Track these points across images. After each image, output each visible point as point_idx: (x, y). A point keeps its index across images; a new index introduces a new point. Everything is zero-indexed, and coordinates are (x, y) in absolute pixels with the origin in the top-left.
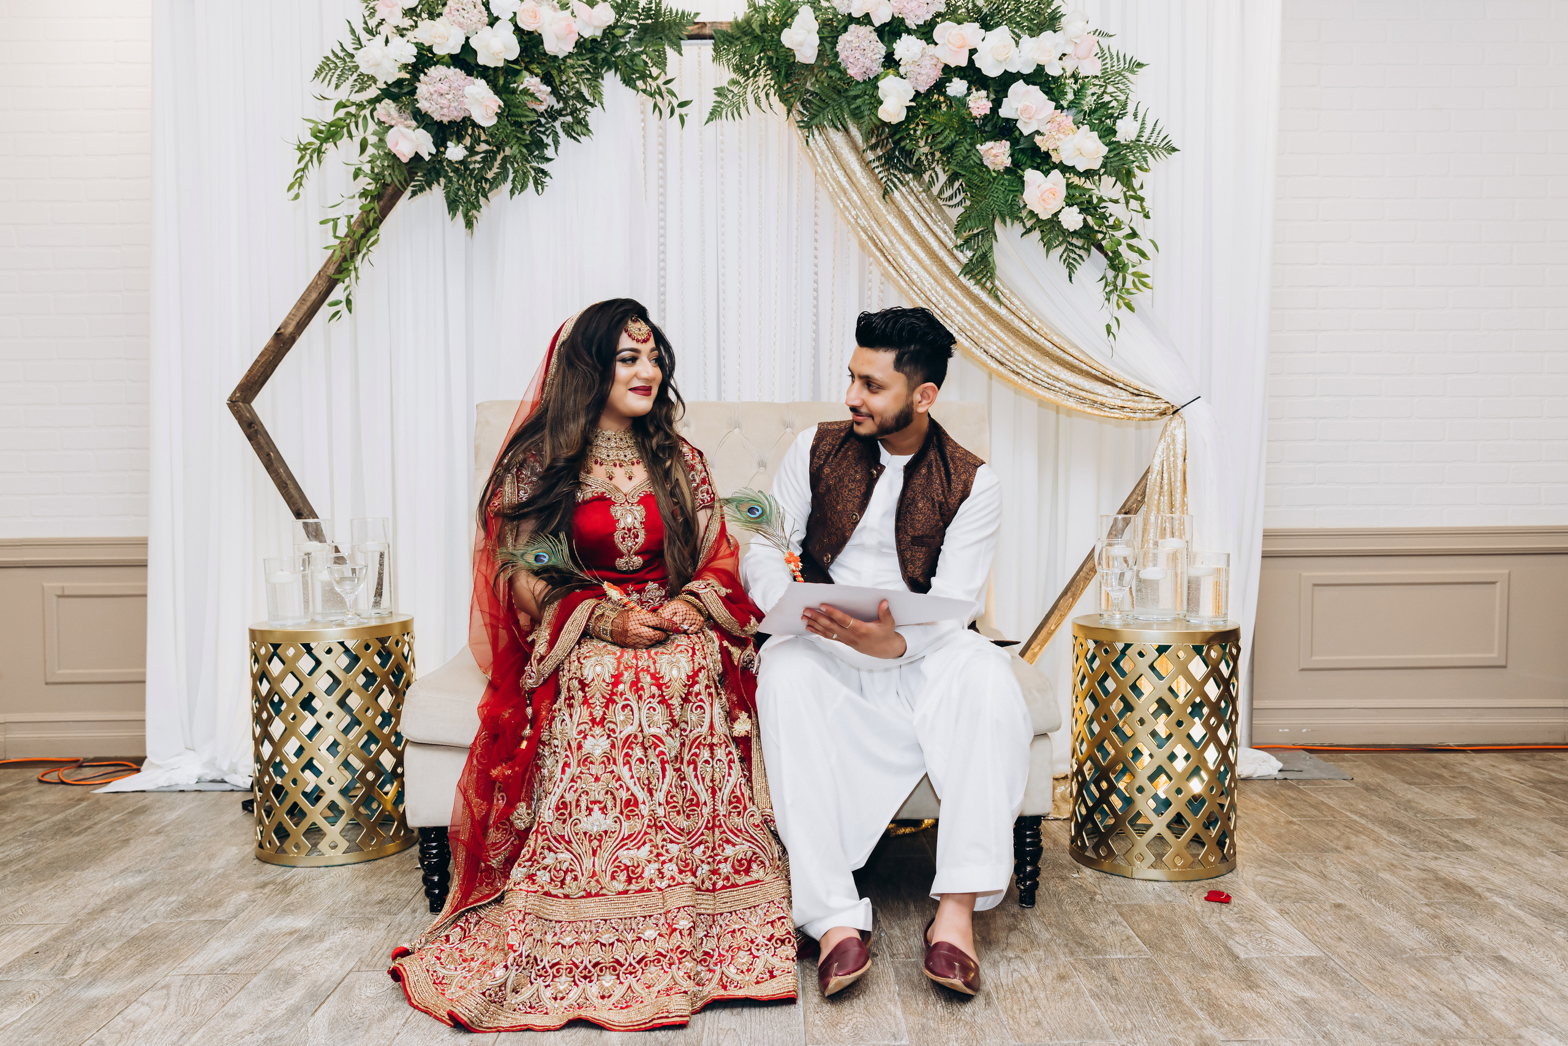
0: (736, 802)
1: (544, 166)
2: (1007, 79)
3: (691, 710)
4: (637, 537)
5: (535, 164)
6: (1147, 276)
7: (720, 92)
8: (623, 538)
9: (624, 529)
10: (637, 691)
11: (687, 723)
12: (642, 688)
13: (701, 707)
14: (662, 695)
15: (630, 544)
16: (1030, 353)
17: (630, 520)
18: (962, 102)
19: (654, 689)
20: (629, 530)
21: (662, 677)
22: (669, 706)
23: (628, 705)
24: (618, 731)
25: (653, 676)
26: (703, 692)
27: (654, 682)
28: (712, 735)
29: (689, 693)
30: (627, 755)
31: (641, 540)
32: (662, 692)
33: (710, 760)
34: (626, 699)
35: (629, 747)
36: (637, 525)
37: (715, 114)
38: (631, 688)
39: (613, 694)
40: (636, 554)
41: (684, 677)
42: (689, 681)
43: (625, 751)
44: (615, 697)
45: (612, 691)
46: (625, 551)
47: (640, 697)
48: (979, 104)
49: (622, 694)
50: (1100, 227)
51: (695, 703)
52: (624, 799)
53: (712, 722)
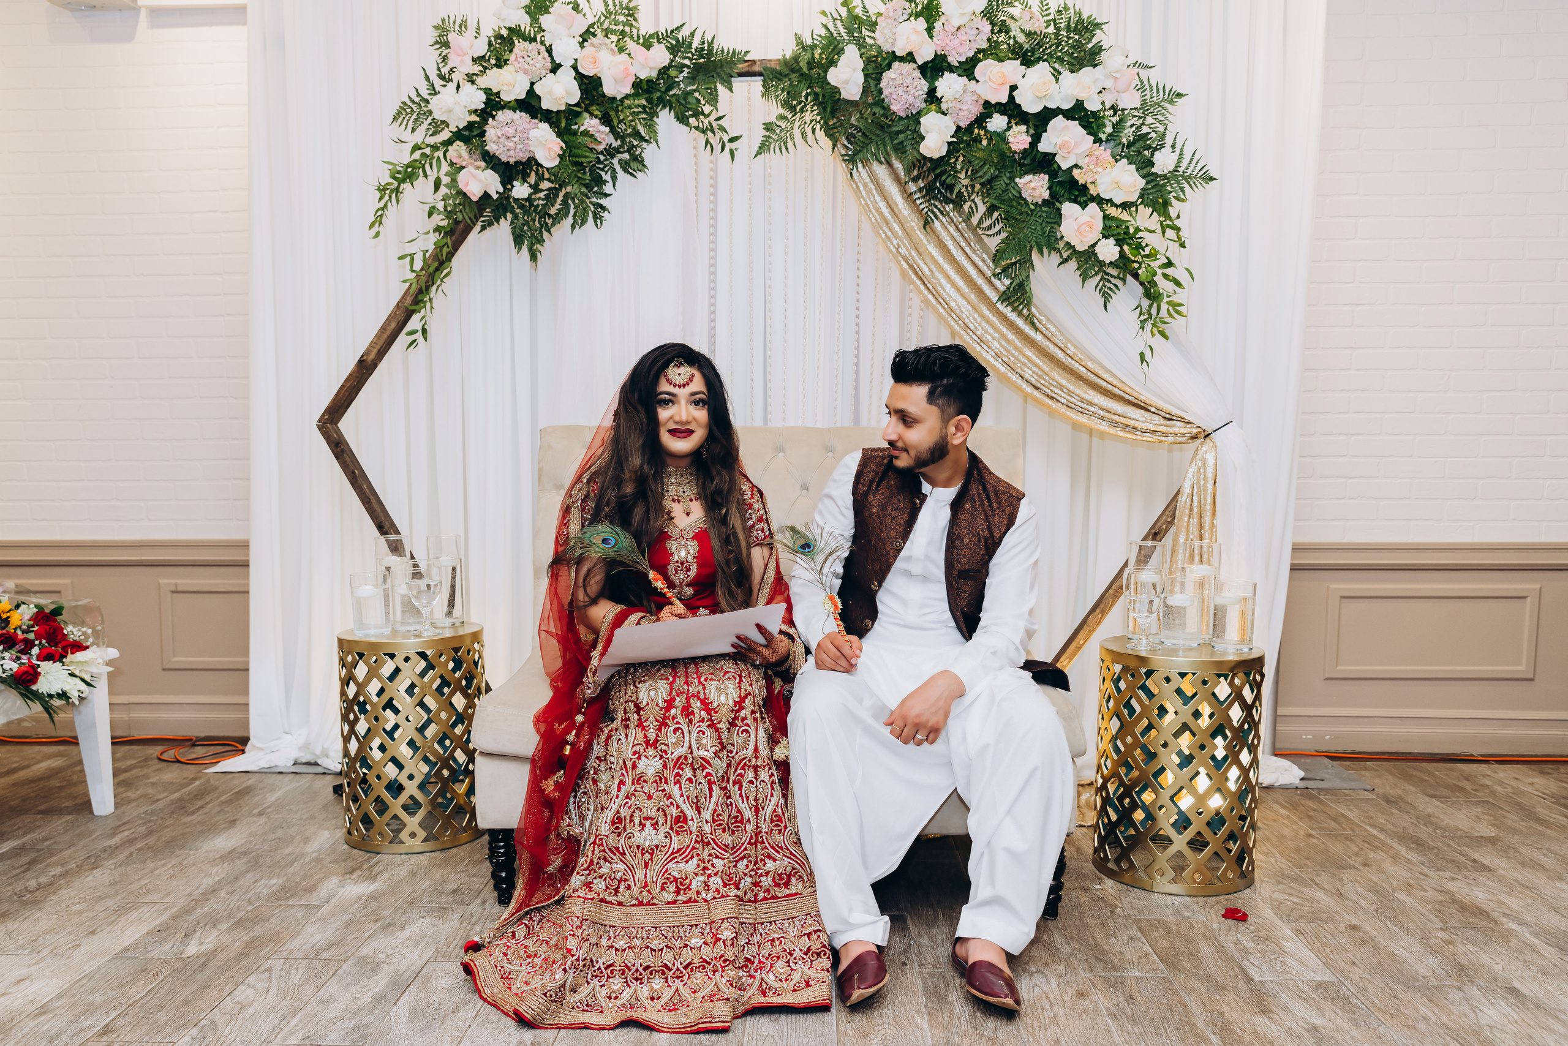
0: (778, 821)
1: (603, 201)
2: (1046, 115)
3: (738, 734)
4: (689, 570)
5: (594, 200)
6: (1181, 305)
7: (768, 127)
8: (676, 571)
9: (677, 562)
10: (687, 716)
11: (733, 745)
12: (693, 713)
13: (747, 731)
14: (711, 720)
15: (682, 577)
16: (1065, 378)
17: (683, 554)
18: (1002, 137)
19: (703, 713)
20: (682, 564)
21: (711, 703)
22: (717, 730)
23: (679, 728)
24: (669, 753)
25: (703, 702)
26: (749, 717)
27: (703, 707)
28: (756, 757)
29: (736, 718)
30: (678, 774)
31: (693, 573)
32: (711, 716)
33: (754, 780)
34: (678, 723)
35: (679, 768)
36: (690, 559)
37: (763, 148)
38: (682, 713)
39: (665, 717)
40: (688, 585)
41: (731, 703)
42: (735, 706)
43: (676, 771)
44: (667, 721)
45: (664, 715)
46: (677, 582)
47: (691, 721)
48: (1019, 138)
49: (674, 718)
50: (1135, 257)
51: (741, 727)
52: (674, 816)
53: (756, 745)
